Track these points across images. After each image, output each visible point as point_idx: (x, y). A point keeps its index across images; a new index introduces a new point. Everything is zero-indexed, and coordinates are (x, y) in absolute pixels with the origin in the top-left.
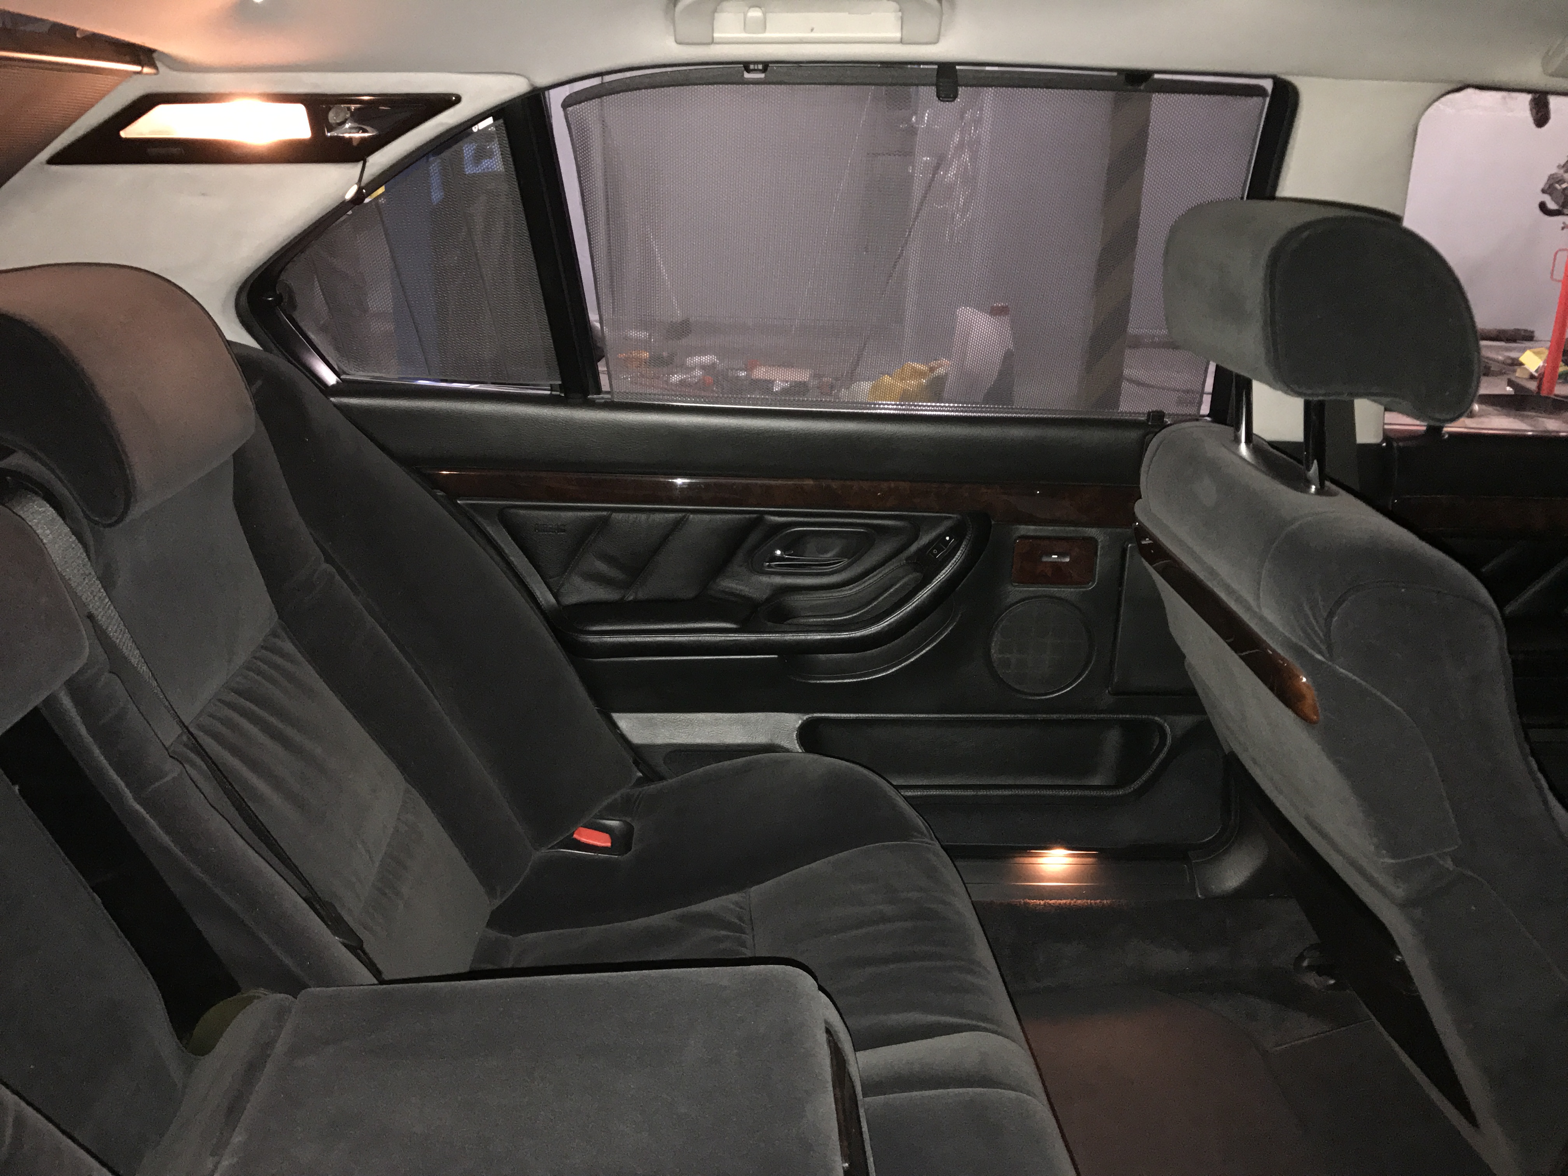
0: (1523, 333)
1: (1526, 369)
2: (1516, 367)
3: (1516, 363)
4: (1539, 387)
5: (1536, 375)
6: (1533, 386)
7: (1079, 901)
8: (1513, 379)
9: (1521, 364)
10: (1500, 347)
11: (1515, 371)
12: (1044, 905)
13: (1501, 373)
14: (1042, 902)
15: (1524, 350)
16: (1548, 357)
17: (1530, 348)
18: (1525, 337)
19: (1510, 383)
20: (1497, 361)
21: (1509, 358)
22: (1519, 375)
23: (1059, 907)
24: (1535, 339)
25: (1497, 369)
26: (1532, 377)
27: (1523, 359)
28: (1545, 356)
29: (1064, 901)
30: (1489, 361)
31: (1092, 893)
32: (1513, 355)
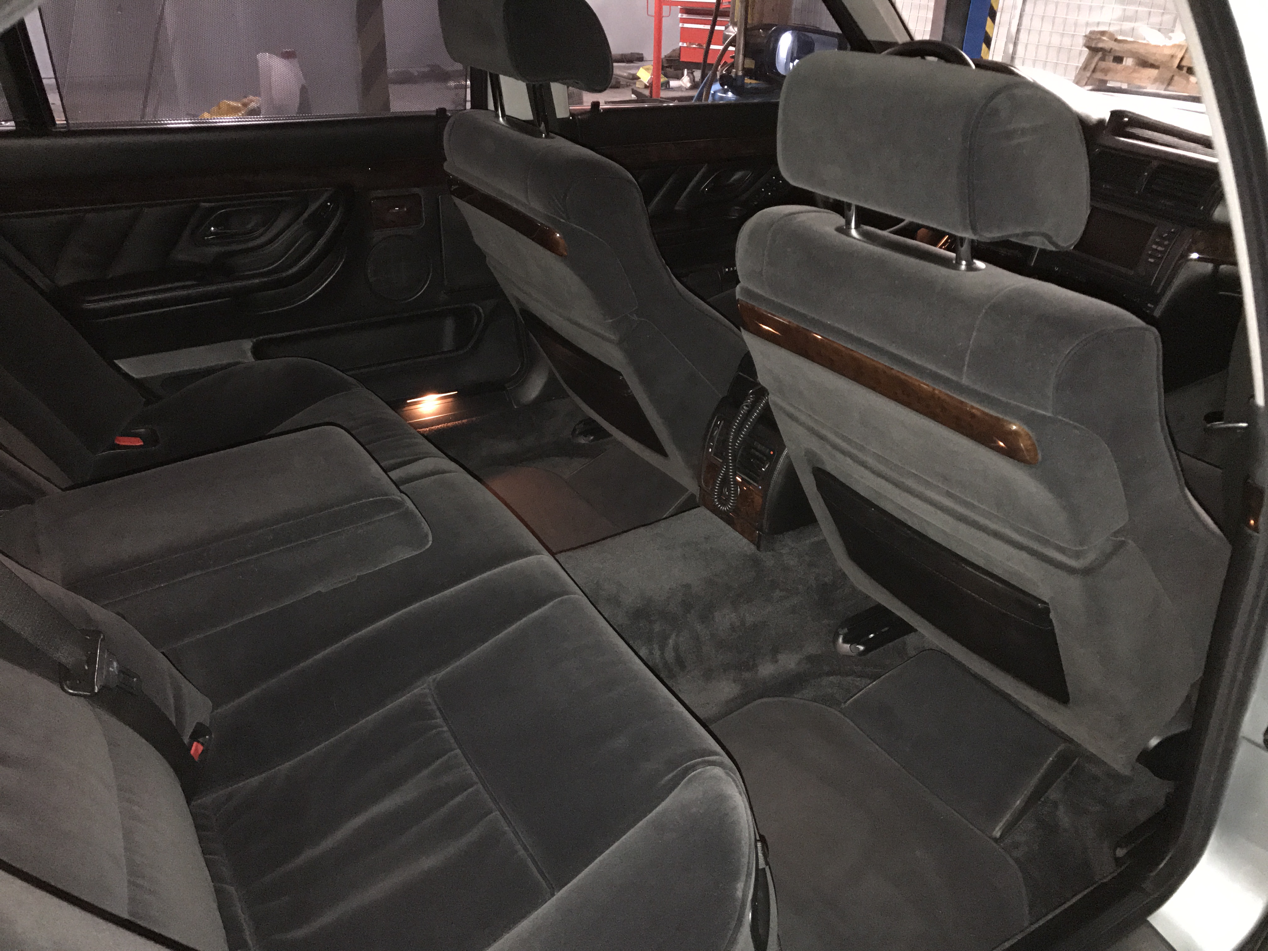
0: (636, 56)
1: (641, 81)
2: (635, 81)
3: (636, 78)
4: (651, 92)
5: (648, 85)
6: (647, 92)
7: (449, 424)
8: (635, 89)
9: (639, 78)
10: (624, 67)
11: (635, 84)
12: (429, 430)
13: (627, 86)
14: (428, 429)
15: (638, 68)
16: (653, 71)
17: (642, 66)
18: (638, 59)
19: (634, 92)
20: (624, 77)
21: (630, 74)
22: (638, 85)
23: (439, 430)
24: (644, 59)
25: (624, 83)
26: (646, 87)
27: (639, 74)
28: (651, 71)
29: (440, 426)
30: (619, 78)
31: (455, 418)
32: (632, 72)
